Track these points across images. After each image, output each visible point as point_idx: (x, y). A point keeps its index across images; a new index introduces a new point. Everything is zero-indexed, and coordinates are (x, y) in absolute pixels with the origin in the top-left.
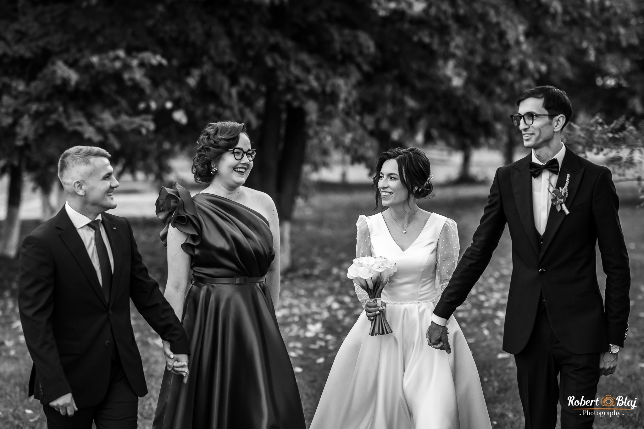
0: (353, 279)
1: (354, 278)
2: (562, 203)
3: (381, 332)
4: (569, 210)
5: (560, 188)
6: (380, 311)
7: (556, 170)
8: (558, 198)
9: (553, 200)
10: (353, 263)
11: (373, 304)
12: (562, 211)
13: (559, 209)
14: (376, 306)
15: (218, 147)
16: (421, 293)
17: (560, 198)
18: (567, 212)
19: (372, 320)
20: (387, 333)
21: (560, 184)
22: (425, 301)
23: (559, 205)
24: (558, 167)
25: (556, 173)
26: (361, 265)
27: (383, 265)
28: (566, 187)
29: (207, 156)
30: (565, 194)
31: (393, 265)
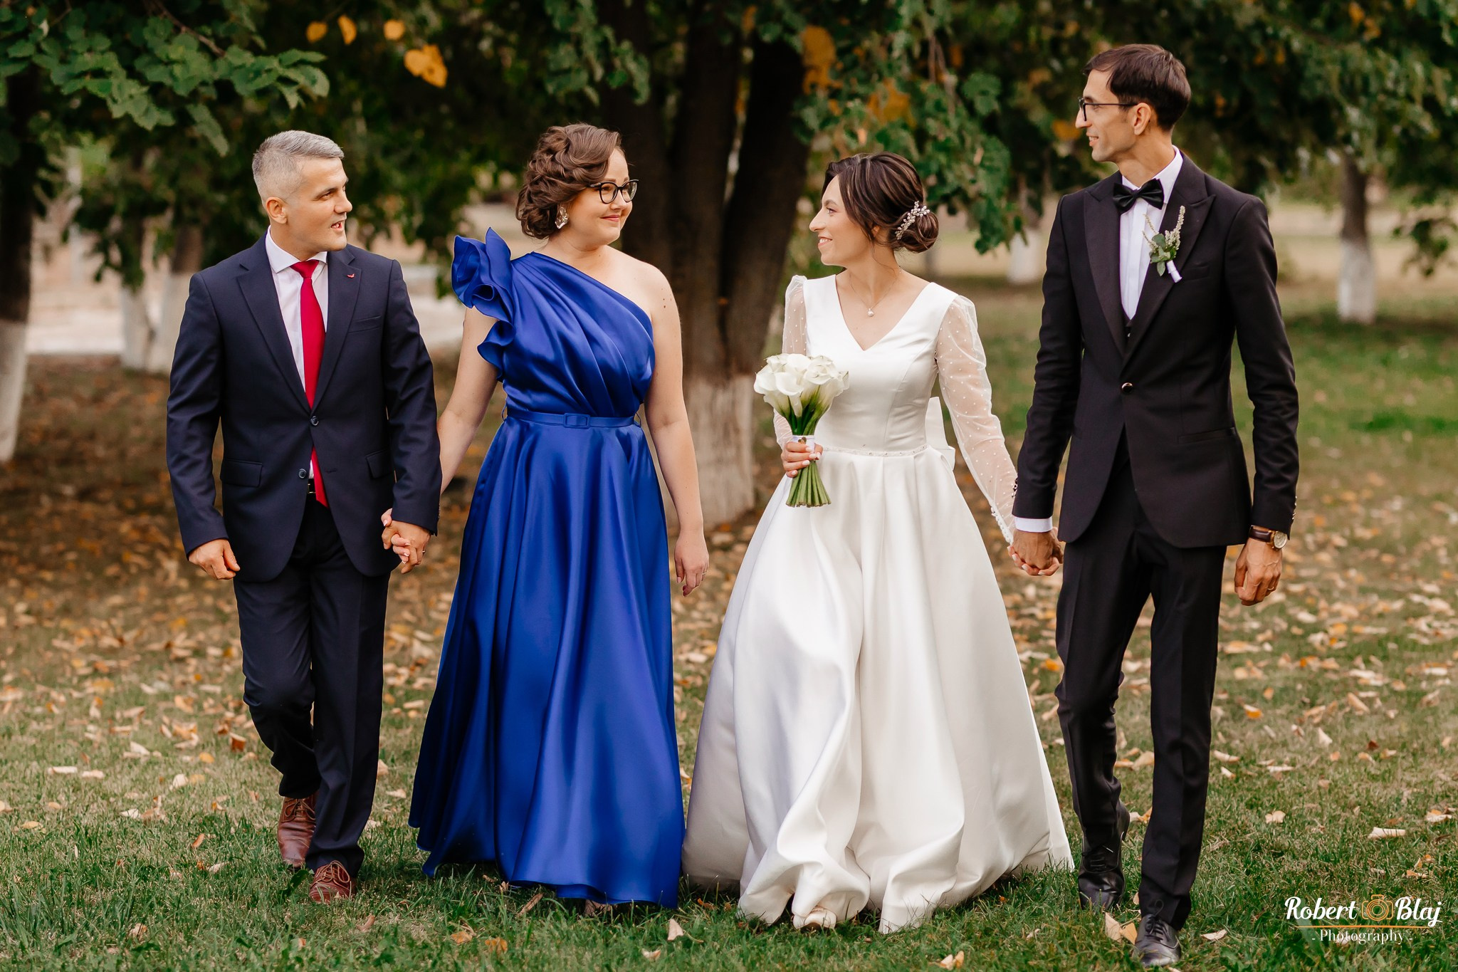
0: (764, 395)
1: (768, 391)
2: (1168, 261)
3: (809, 501)
4: (1181, 274)
5: (1166, 231)
6: (811, 460)
7: (1157, 199)
8: (1161, 251)
9: (1152, 255)
10: (766, 364)
11: (798, 446)
12: (1167, 275)
13: (1161, 273)
14: (803, 451)
15: (572, 179)
16: (894, 437)
17: (1165, 251)
18: (1177, 277)
19: (795, 477)
20: (821, 504)
21: (1167, 225)
22: (899, 452)
23: (1163, 264)
24: (1162, 196)
25: (1159, 206)
26: (782, 368)
27: (824, 371)
28: (1177, 230)
29: (550, 196)
30: (1174, 243)
31: (842, 376)
